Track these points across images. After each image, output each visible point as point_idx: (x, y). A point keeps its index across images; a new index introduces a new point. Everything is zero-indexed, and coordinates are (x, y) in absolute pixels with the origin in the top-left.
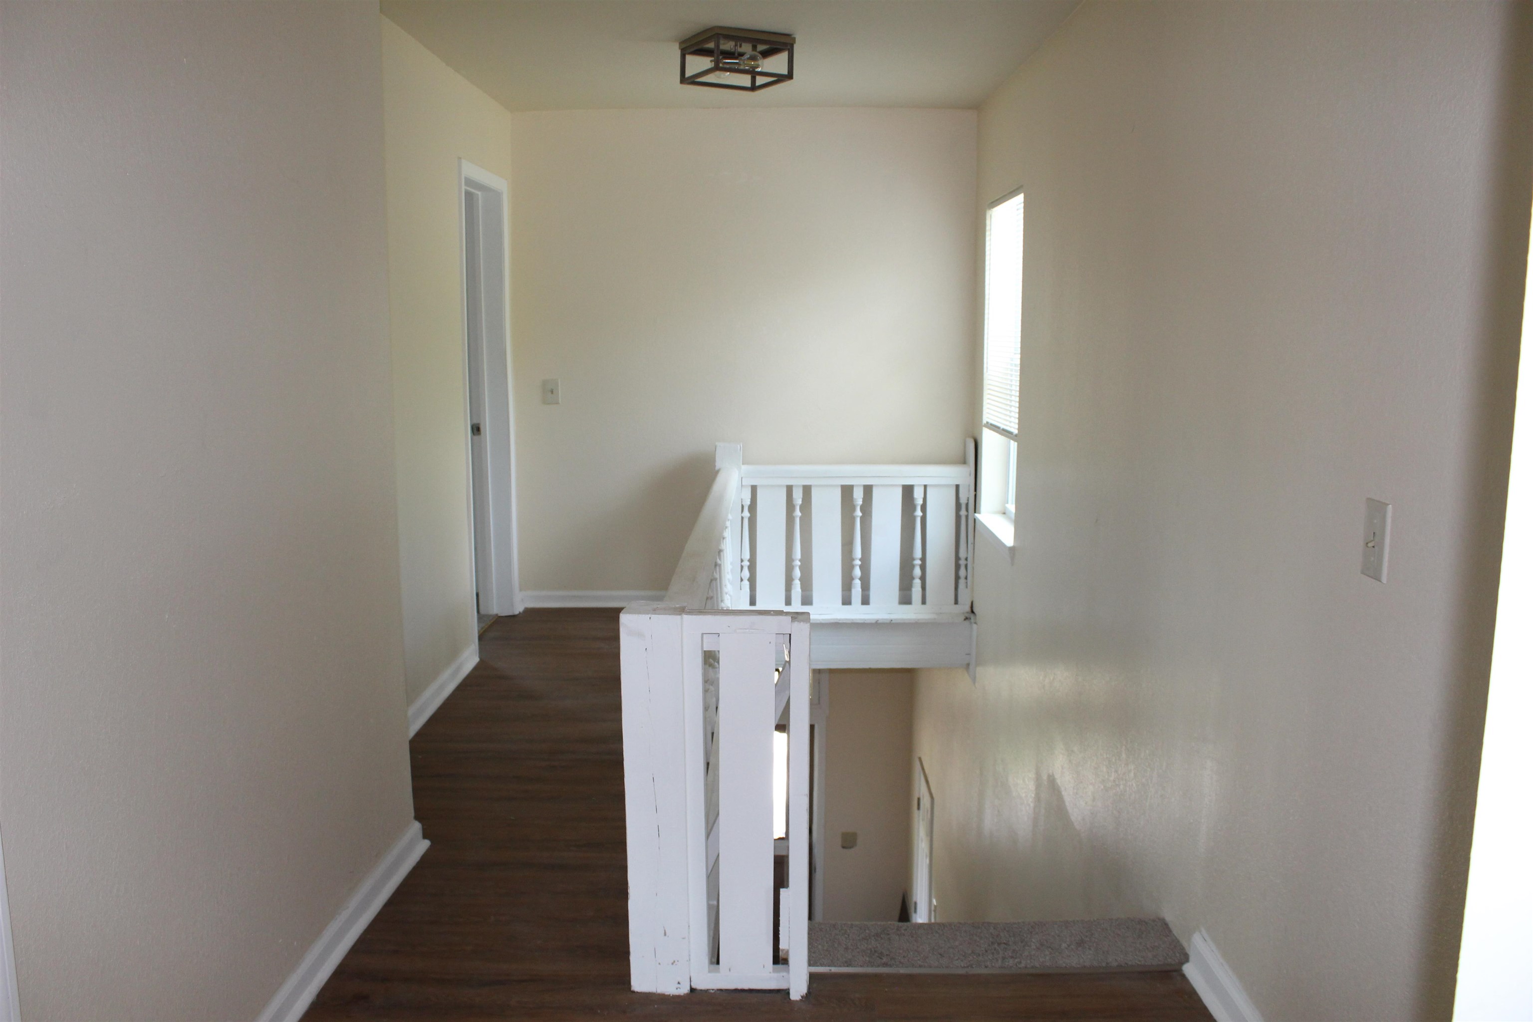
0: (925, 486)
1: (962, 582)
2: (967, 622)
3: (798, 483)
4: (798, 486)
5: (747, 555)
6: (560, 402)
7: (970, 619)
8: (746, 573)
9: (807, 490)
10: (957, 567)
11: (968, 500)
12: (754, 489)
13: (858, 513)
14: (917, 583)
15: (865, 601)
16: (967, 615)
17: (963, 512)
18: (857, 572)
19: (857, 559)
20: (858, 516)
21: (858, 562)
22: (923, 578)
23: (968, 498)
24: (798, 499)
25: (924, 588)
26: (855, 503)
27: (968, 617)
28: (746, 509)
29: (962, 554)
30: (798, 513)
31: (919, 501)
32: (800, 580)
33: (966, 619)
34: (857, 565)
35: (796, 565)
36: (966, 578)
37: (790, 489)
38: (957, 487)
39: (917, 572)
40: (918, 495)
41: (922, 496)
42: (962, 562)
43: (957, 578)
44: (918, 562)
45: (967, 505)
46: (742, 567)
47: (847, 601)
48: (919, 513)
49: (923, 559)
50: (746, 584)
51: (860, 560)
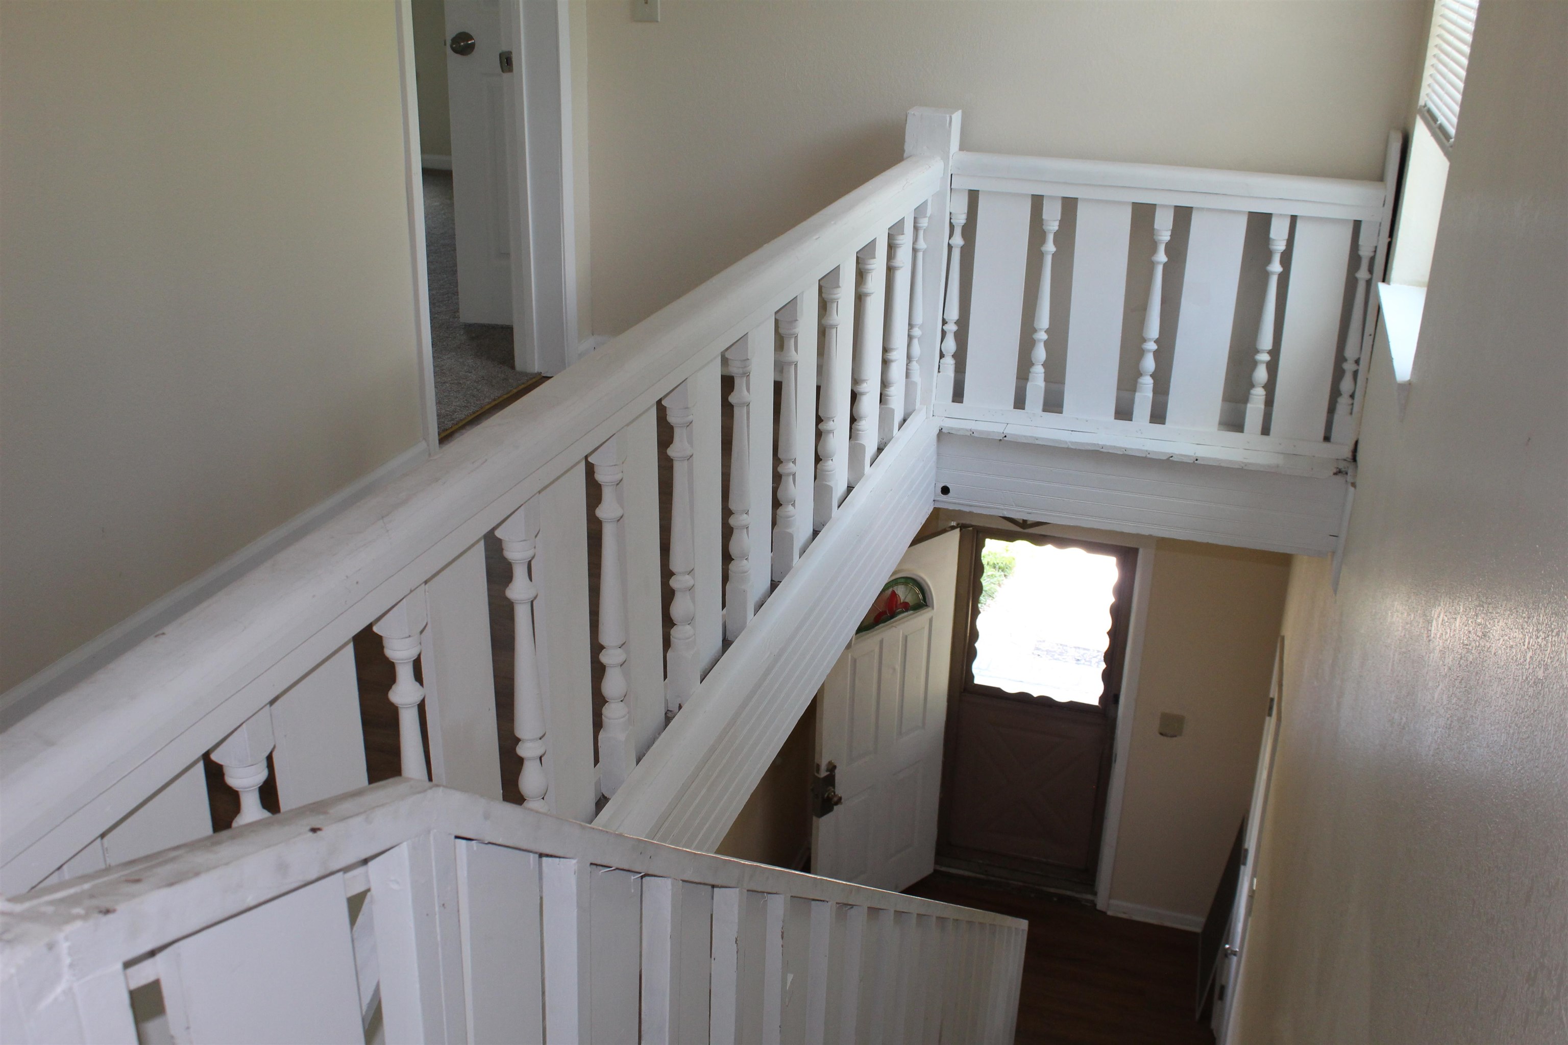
0: (1294, 219)
1: (1343, 401)
2: (1339, 478)
3: (1054, 192)
4: (1052, 198)
5: (953, 314)
6: (659, 20)
7: (1347, 473)
8: (950, 345)
9: (1070, 206)
10: (1338, 374)
11: (1375, 251)
12: (973, 197)
13: (1161, 257)
14: (1258, 394)
15: (1158, 416)
16: (1342, 465)
17: (1363, 274)
18: (1149, 363)
19: (1150, 340)
20: (1158, 263)
21: (1152, 346)
22: (1270, 387)
23: (1376, 247)
24: (1052, 221)
25: (1269, 402)
26: (1156, 238)
27: (1343, 470)
28: (958, 231)
29: (1351, 352)
30: (1050, 247)
31: (1279, 246)
32: (1044, 365)
33: (1339, 472)
34: (1149, 351)
35: (1040, 340)
36: (1352, 396)
37: (1037, 202)
38: (1357, 224)
39: (1261, 374)
40: (1278, 234)
41: (1286, 236)
42: (1349, 367)
43: (1335, 393)
44: (1264, 357)
45: (1372, 260)
46: (944, 333)
47: (1124, 412)
48: (1276, 267)
49: (1275, 352)
50: (949, 362)
51: (1156, 342)
